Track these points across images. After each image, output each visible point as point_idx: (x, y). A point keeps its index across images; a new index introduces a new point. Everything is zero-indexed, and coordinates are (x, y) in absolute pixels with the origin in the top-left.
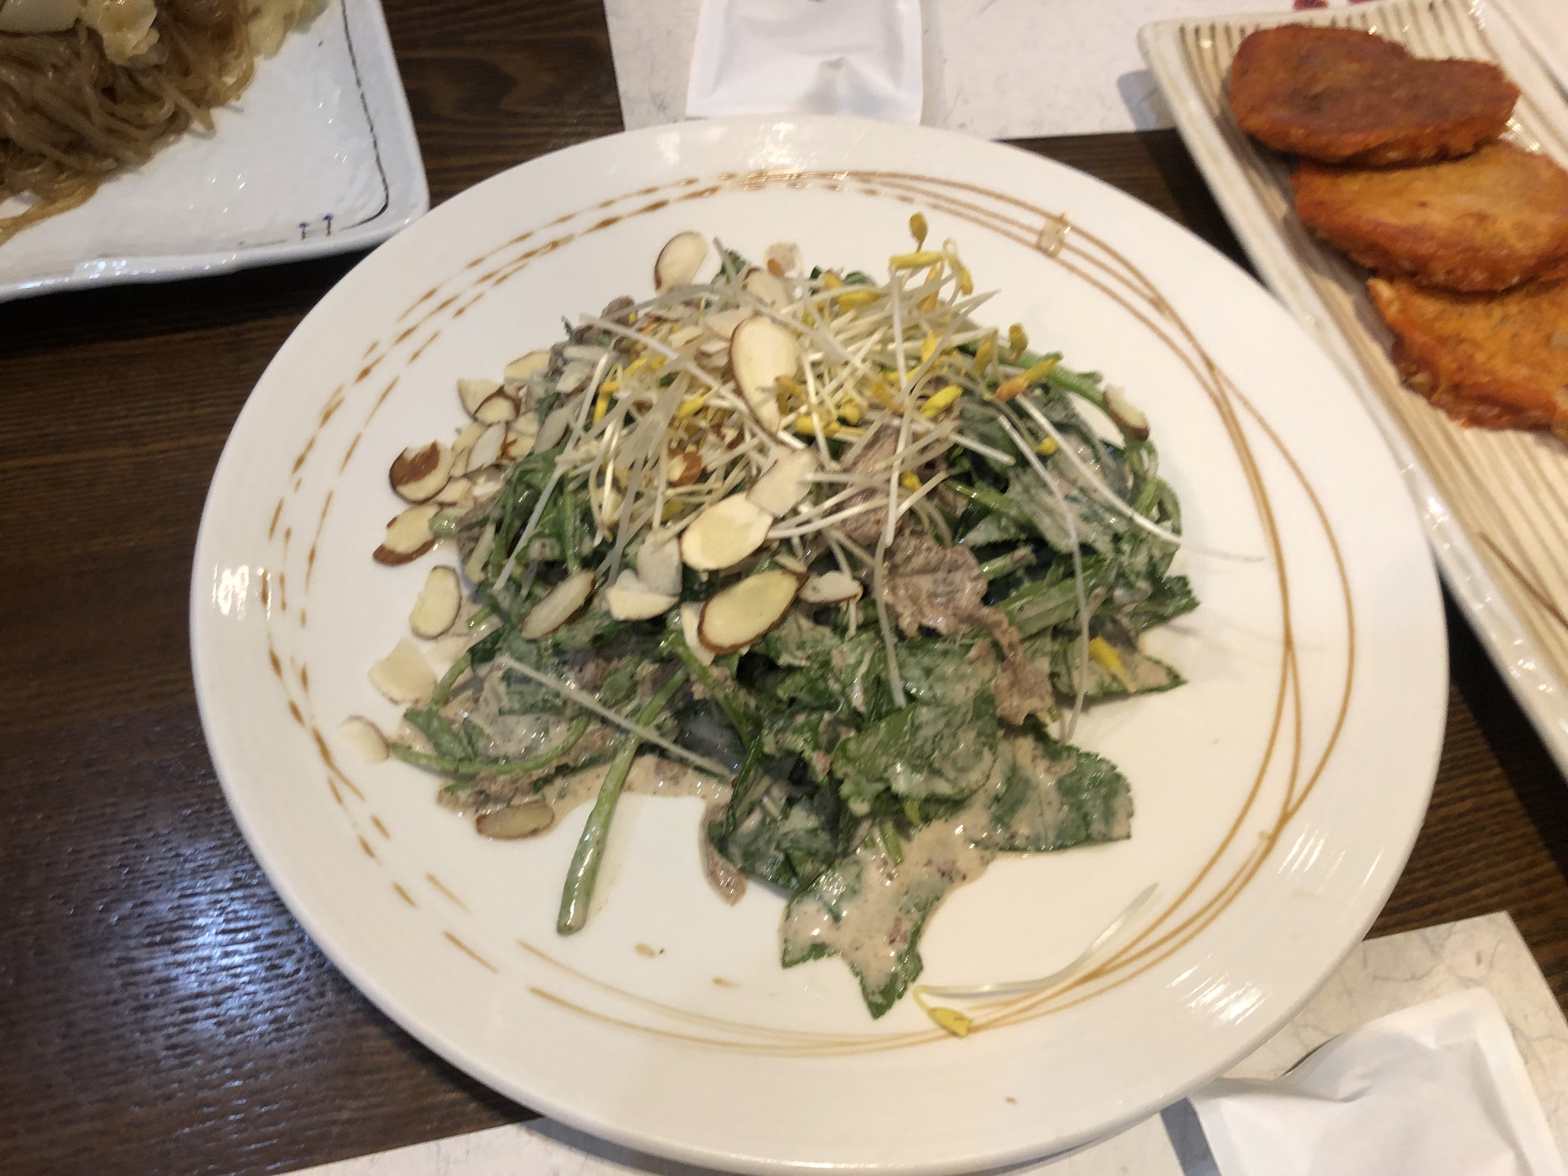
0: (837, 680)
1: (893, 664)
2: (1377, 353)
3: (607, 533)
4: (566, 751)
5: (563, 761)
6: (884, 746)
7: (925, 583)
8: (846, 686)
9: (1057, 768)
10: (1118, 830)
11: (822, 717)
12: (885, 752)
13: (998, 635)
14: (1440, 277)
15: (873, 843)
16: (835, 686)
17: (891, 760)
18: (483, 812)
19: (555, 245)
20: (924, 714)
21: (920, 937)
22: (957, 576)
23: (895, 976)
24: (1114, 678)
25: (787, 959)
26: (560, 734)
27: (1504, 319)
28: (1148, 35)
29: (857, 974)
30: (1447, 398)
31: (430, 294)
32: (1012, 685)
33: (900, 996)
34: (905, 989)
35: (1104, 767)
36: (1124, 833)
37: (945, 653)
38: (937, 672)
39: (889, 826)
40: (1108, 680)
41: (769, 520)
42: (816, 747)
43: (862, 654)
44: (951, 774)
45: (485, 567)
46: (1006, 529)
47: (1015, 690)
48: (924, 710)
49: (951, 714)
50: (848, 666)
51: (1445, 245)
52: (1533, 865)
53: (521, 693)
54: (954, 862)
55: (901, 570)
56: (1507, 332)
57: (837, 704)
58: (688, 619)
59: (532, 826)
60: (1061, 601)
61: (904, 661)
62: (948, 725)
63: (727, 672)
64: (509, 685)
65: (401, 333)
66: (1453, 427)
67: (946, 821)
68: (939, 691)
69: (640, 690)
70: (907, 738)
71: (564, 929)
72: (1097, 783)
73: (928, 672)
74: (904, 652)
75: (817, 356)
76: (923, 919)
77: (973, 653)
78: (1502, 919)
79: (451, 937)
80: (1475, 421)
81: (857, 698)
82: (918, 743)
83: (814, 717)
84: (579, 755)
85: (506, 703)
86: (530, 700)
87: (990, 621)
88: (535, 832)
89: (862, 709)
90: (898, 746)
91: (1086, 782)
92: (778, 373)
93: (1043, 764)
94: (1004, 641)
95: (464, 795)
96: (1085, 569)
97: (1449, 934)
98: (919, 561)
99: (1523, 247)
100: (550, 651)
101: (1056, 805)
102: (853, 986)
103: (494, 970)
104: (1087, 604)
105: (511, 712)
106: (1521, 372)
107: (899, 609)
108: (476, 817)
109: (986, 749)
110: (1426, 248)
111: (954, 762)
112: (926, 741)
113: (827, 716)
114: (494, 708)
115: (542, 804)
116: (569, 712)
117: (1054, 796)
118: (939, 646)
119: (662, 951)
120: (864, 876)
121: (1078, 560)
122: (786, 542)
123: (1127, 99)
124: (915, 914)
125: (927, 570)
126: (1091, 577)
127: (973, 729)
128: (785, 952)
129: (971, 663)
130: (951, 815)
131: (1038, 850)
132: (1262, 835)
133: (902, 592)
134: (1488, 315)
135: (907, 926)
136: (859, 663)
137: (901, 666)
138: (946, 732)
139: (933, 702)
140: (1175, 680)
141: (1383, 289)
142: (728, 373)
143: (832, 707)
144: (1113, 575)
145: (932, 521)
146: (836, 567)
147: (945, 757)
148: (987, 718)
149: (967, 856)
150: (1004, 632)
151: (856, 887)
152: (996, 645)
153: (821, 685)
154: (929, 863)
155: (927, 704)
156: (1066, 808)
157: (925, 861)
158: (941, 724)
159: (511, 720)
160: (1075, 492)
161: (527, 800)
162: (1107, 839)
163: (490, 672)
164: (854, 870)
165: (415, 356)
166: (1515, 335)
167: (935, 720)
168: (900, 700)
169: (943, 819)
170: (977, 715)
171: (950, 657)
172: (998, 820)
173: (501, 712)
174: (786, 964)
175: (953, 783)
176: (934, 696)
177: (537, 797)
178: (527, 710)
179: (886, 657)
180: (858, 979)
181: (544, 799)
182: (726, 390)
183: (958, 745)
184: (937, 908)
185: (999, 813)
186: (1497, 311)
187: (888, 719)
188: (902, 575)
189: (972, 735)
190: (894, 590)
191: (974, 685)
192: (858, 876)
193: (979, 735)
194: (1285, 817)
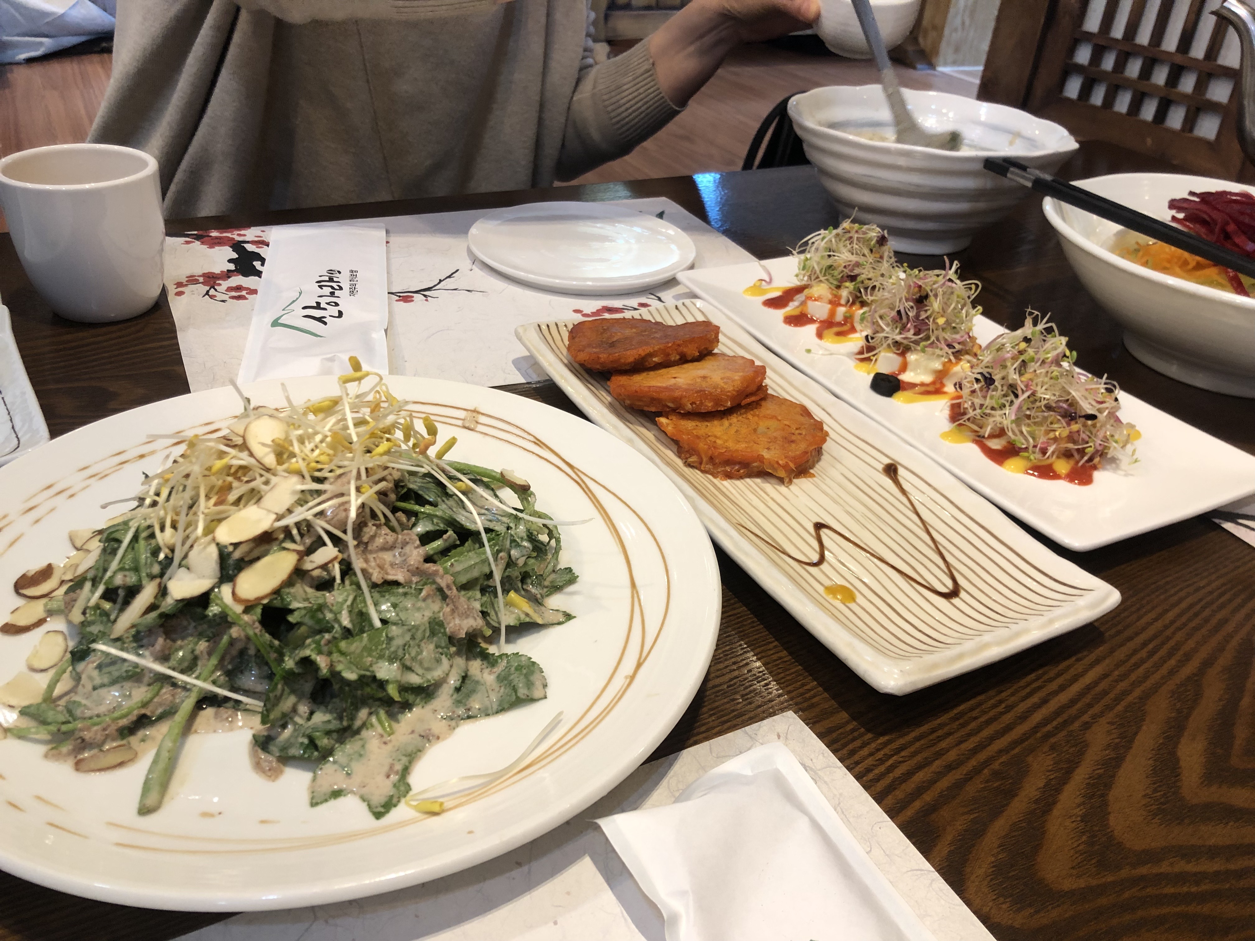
0: (331, 611)
1: (369, 601)
2: (670, 455)
3: (167, 551)
4: (145, 705)
5: (143, 711)
6: (367, 650)
7: (387, 557)
8: (336, 614)
9: (495, 670)
10: (537, 694)
11: (323, 637)
12: (370, 655)
13: (439, 580)
14: (689, 407)
15: (372, 726)
16: (329, 616)
17: (375, 660)
18: (81, 756)
19: (142, 456)
20: (394, 630)
21: (409, 774)
22: (408, 549)
23: (391, 797)
24: (527, 615)
25: (314, 801)
26: (140, 693)
27: (731, 425)
28: (520, 330)
29: (364, 800)
30: (709, 467)
31: (49, 487)
32: (453, 611)
33: (395, 806)
34: (399, 801)
35: (523, 659)
36: (542, 695)
37: (405, 594)
38: (401, 605)
39: (382, 713)
40: (523, 616)
41: (274, 517)
42: (320, 653)
43: (348, 596)
44: (420, 671)
45: (84, 613)
46: (437, 524)
47: (456, 614)
48: (394, 628)
49: (414, 630)
50: (338, 602)
51: (686, 390)
52: (803, 685)
53: (109, 673)
54: (430, 730)
55: (370, 548)
56: (733, 430)
57: (333, 627)
58: (226, 591)
59: (119, 761)
60: (477, 560)
61: (377, 601)
62: (413, 638)
63: (255, 618)
64: (100, 671)
65: (27, 509)
66: (716, 481)
67: (423, 707)
68: (403, 616)
69: (200, 663)
70: (384, 646)
71: (145, 810)
72: (519, 668)
73: (394, 606)
74: (376, 595)
75: (300, 432)
76: (410, 762)
77: (424, 593)
78: (790, 714)
79: (51, 825)
80: (729, 476)
81: (346, 621)
82: (392, 649)
83: (318, 637)
84: (157, 709)
85: (98, 681)
86: (116, 674)
87: (430, 572)
88: (121, 764)
89: (349, 626)
90: (378, 651)
91: (513, 669)
92: (274, 437)
93: (486, 671)
94: (443, 584)
95: (65, 748)
96: (489, 541)
97: (760, 727)
98: (379, 541)
99: (729, 388)
100: (131, 639)
101: (497, 689)
102: (364, 807)
103: (86, 837)
104: (497, 565)
105: (103, 686)
106: (743, 446)
107: (371, 571)
108: (75, 761)
109: (443, 657)
110: (677, 394)
111: (421, 663)
112: (398, 648)
113: (327, 636)
114: (89, 687)
115: (129, 747)
116: (146, 680)
117: (496, 686)
118: (401, 590)
119: (220, 813)
120: (367, 746)
121: (484, 536)
122: (287, 531)
123: (519, 369)
124: (405, 760)
125: (388, 548)
126: (495, 545)
127: (432, 643)
128: (312, 798)
129: (424, 600)
130: (426, 703)
131: (488, 715)
132: (626, 677)
133: (373, 564)
134: (722, 425)
135: (398, 767)
136: (346, 601)
137: (376, 604)
138: (412, 643)
139: (400, 623)
140: (568, 617)
141: (663, 420)
142: (244, 447)
143: (329, 630)
144: (508, 543)
145: (385, 516)
146: (324, 544)
147: (413, 659)
148: (440, 635)
149: (438, 726)
150: (442, 577)
151: (362, 753)
152: (440, 590)
153: (320, 616)
154: (413, 732)
155: (395, 624)
156: (502, 689)
157: (410, 731)
158: (408, 637)
159: (103, 691)
160: (483, 511)
161: (115, 744)
162: (532, 700)
163: (86, 666)
164: (360, 743)
165: (37, 521)
166: (737, 431)
167: (403, 635)
168: (378, 624)
169: (420, 706)
170: (433, 633)
171: (409, 597)
172: (458, 703)
173: (95, 688)
174: (314, 804)
175: (422, 676)
176: (401, 620)
177: (124, 742)
178: (113, 682)
179: (364, 598)
180: (366, 803)
181: (129, 743)
182: (244, 455)
183: (422, 652)
184: (420, 757)
185: (459, 699)
186: (726, 422)
187: (369, 632)
188: (371, 552)
189: (432, 647)
190: (366, 561)
191: (428, 614)
192: (363, 746)
193: (437, 647)
194: (639, 665)
